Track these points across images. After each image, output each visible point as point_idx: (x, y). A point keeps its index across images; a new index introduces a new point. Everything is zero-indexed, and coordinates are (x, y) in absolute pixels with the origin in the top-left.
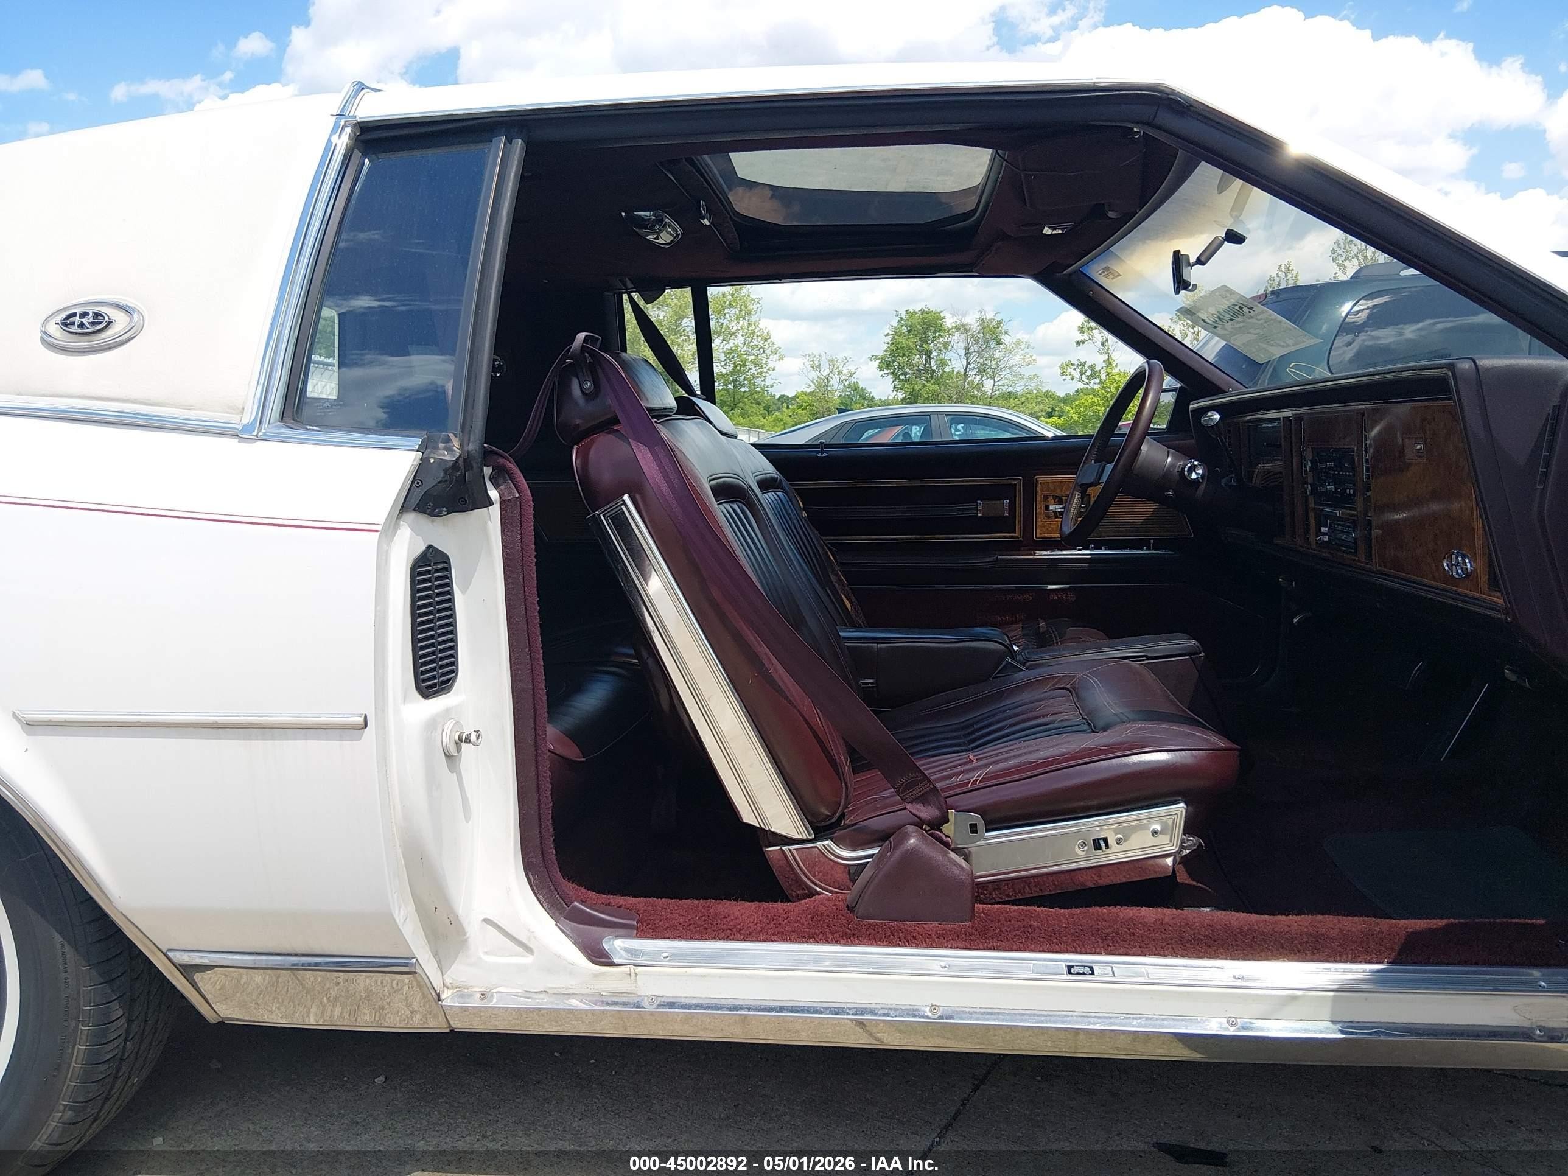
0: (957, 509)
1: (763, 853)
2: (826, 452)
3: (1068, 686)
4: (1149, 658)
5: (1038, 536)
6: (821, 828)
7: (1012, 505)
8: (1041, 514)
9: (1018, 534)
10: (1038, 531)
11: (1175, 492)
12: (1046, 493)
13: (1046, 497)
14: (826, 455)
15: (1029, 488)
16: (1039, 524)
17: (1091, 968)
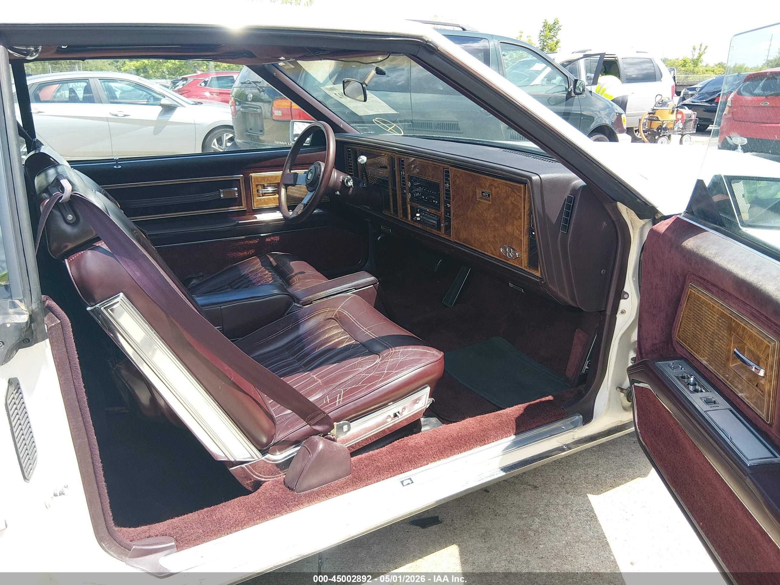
0: (208, 196)
1: (229, 472)
2: (120, 164)
3: (333, 317)
4: (356, 289)
5: (255, 206)
6: (264, 450)
7: (239, 191)
8: (255, 195)
9: (243, 208)
10: (255, 204)
11: (340, 192)
12: (257, 183)
13: (257, 186)
14: (120, 167)
15: (247, 180)
16: (255, 200)
17: (410, 479)
